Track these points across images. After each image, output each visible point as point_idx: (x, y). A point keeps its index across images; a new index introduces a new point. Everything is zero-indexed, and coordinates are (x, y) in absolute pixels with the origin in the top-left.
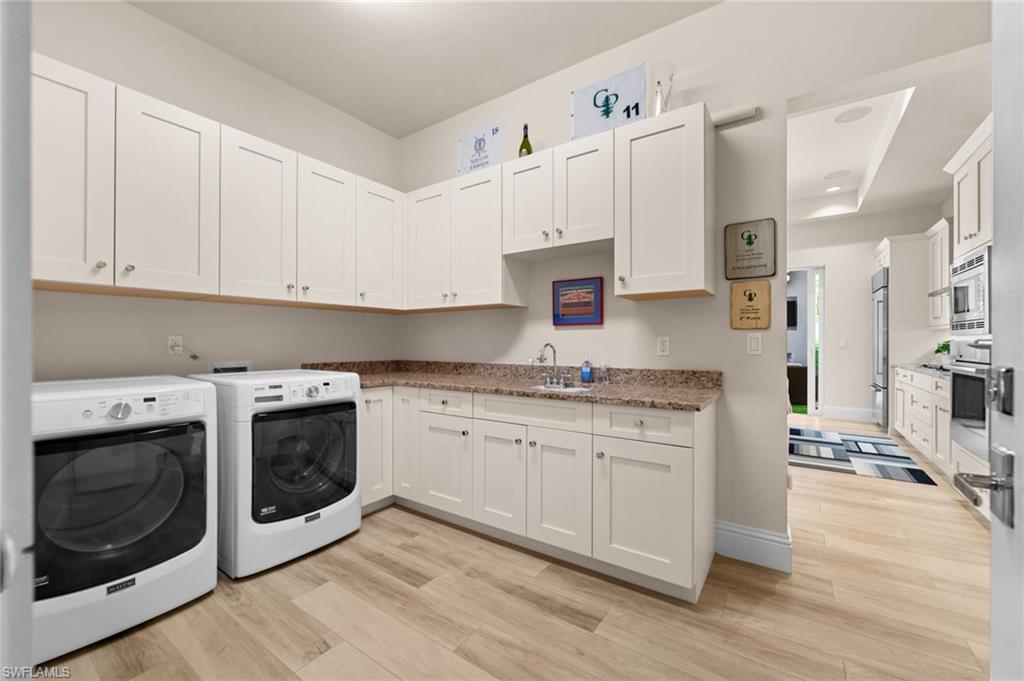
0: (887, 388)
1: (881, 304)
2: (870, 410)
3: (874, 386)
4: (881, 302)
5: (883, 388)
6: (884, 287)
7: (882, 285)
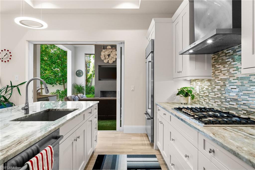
0: (153, 118)
1: (150, 63)
2: (144, 126)
3: (147, 113)
4: (150, 62)
5: (151, 118)
6: (152, 52)
7: (151, 51)
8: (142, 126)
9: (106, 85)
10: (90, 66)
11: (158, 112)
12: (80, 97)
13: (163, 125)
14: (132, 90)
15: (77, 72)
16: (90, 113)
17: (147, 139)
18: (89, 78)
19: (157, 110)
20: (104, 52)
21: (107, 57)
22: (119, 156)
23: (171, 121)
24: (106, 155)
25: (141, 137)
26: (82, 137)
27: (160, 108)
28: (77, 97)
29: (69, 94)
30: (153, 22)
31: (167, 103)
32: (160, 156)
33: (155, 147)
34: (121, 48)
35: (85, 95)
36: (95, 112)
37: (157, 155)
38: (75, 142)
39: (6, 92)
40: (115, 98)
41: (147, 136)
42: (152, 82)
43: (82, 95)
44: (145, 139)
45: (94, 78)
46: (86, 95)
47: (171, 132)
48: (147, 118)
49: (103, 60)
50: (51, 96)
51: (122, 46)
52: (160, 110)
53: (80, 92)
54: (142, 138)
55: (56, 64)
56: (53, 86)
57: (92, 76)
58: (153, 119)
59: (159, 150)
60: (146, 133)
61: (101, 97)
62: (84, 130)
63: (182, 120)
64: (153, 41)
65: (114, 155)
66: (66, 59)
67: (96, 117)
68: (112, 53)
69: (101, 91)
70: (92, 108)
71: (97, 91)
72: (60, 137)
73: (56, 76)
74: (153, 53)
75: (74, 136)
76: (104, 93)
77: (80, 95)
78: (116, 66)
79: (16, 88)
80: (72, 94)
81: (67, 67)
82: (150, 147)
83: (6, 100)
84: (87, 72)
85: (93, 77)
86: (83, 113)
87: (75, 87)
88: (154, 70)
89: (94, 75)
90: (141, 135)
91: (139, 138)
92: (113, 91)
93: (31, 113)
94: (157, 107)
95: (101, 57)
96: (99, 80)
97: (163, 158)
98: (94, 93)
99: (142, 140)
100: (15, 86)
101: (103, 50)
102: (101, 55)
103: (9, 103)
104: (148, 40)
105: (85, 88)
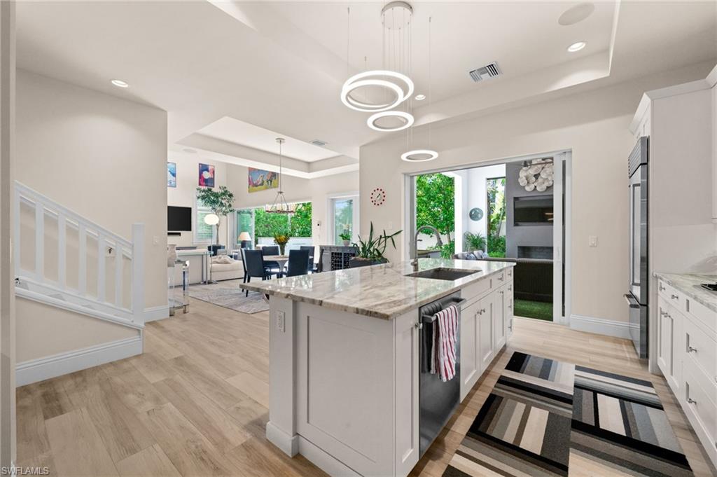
0: (647, 305)
1: (638, 189)
3: (630, 296)
4: (638, 185)
5: (641, 305)
6: (645, 164)
7: (640, 162)
8: (618, 323)
9: (530, 233)
10: (494, 198)
11: (659, 292)
12: (477, 255)
13: (672, 320)
14: (590, 244)
15: (471, 212)
16: (501, 279)
17: (630, 350)
18: (494, 222)
19: (657, 287)
20: (526, 171)
21: (534, 179)
22: (557, 362)
23: (688, 310)
24: (530, 356)
25: (614, 342)
26: (488, 311)
27: (664, 285)
28: (472, 255)
29: (458, 249)
30: (646, 100)
31: (691, 275)
32: (665, 387)
33: (652, 368)
34: (564, 162)
35: (486, 253)
36: (510, 280)
37: (657, 384)
38: (478, 316)
39: (379, 245)
40: (550, 260)
41: (633, 345)
42: (642, 229)
43: (481, 252)
44: (625, 349)
45: (505, 221)
46: (488, 252)
47: (688, 336)
48: (629, 304)
49: (524, 187)
50: (432, 252)
51: (566, 158)
52: (664, 289)
53: (477, 248)
54: (618, 346)
55: (436, 201)
56: (431, 236)
57: (501, 218)
58: (645, 307)
59: (663, 377)
60: (631, 339)
61: (519, 257)
62: (491, 304)
63: (708, 306)
64: (646, 142)
65: (545, 359)
66: (452, 191)
67: (510, 289)
68: (544, 170)
69: (520, 245)
70: (503, 272)
71: (511, 246)
72: (461, 300)
73: (435, 220)
74: (646, 166)
75: (478, 307)
76: (524, 250)
77: (479, 254)
78: (552, 195)
79: (390, 238)
80: (464, 251)
81: (453, 204)
82: (638, 366)
83: (380, 255)
84: (490, 209)
85: (503, 219)
86: (490, 278)
87: (468, 239)
88: (647, 201)
89: (504, 215)
90: (616, 340)
91: (609, 345)
92: (548, 248)
93: (420, 270)
94: (659, 284)
95: (520, 180)
96: (516, 225)
97: (672, 393)
98: (504, 250)
99: (616, 350)
100: (389, 237)
101: (524, 168)
102: (519, 177)
103: (383, 258)
104: (636, 136)
105: (486, 241)
